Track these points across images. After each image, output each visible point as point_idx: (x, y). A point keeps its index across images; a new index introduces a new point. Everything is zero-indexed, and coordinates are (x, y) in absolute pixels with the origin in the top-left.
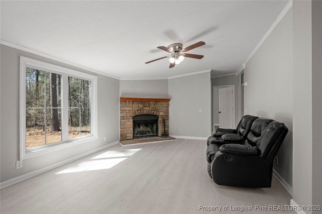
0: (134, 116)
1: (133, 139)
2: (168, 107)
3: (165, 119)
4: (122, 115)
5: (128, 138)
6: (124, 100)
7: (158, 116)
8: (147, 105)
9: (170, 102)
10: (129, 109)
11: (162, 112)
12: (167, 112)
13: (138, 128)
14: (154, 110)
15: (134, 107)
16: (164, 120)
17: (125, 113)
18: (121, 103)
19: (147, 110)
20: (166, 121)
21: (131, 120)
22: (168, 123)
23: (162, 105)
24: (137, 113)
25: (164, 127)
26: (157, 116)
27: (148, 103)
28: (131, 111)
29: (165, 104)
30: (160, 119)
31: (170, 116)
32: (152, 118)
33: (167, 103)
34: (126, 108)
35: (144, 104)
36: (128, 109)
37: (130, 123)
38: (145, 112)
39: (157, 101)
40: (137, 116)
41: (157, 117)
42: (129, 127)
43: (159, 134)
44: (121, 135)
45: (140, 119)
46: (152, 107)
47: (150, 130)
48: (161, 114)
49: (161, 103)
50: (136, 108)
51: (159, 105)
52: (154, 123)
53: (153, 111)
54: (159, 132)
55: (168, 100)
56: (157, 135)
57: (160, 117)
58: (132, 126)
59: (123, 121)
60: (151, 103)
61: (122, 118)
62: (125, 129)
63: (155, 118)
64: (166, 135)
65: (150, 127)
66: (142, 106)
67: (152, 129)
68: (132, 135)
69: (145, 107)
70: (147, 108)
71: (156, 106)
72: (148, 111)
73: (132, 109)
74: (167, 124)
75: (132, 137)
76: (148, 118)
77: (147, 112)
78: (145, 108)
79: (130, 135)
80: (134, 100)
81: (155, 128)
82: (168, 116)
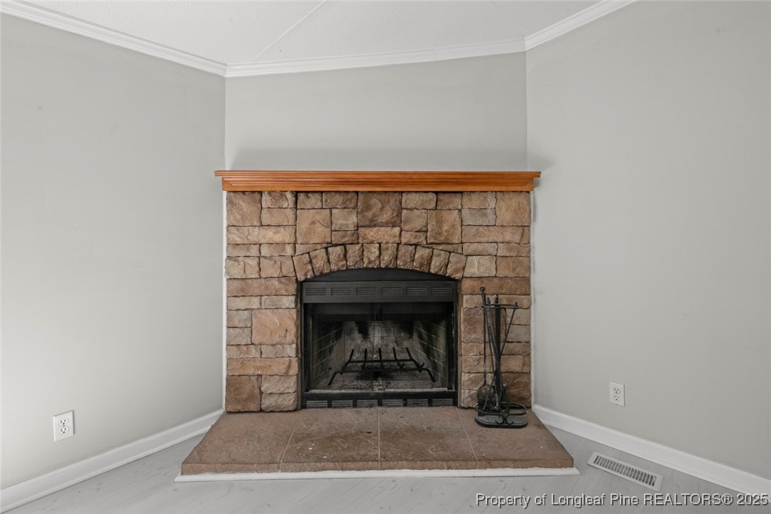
0: (306, 280)
1: (304, 407)
2: (525, 228)
3: (504, 300)
4: (237, 272)
5: (267, 402)
7: (457, 282)
8: (385, 217)
9: (541, 196)
10: (278, 238)
11: (485, 261)
12: (520, 255)
13: (357, 336)
14: (430, 245)
15: (303, 225)
16: (499, 309)
17: (253, 262)
18: (230, 202)
19: (381, 244)
20: (510, 312)
21: (289, 301)
22: (528, 325)
23: (482, 211)
24: (320, 263)
25: (499, 354)
26: (449, 279)
27: (393, 200)
28: (289, 250)
29: (503, 209)
30: (468, 303)
31: (537, 280)
32: (419, 292)
33: (520, 199)
34: (256, 234)
35: (368, 207)
36: (270, 235)
37: (281, 318)
38: (372, 256)
40: (320, 277)
41: (452, 284)
42: (276, 339)
43: (467, 394)
44: (233, 383)
46: (418, 224)
47: (421, 357)
48: (476, 267)
49: (474, 201)
50: (321, 234)
51: (464, 215)
52: (438, 322)
53: (422, 253)
54: (464, 377)
55: (523, 183)
56: (451, 397)
57: (466, 285)
58: (292, 335)
59: (241, 303)
60: (411, 200)
61: (240, 289)
62: (254, 352)
63: (440, 293)
65: (420, 337)
66: (353, 219)
67: (428, 351)
68: (291, 385)
69: (373, 224)
70: (386, 234)
71: (440, 222)
72: (392, 248)
73: (294, 238)
74: (515, 333)
75: (290, 401)
77: (386, 258)
78: (371, 233)
79: (281, 388)
80: (308, 187)
81: (441, 347)
82: (523, 284)
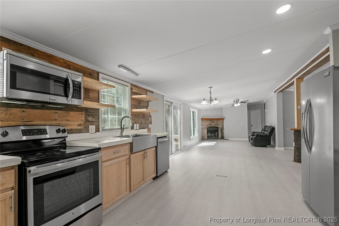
0: (208, 128)
2: (223, 123)
4: (202, 127)
5: (205, 139)
6: (202, 119)
12: (223, 125)
16: (222, 130)
17: (204, 126)
18: (201, 121)
19: (213, 125)
21: (206, 130)
22: (224, 131)
24: (209, 126)
25: (222, 134)
26: (217, 127)
29: (221, 121)
30: (219, 129)
31: (224, 127)
33: (222, 121)
35: (212, 121)
36: (205, 124)
37: (206, 131)
38: (212, 126)
39: (218, 119)
43: (219, 138)
44: (202, 137)
45: (210, 129)
46: (216, 123)
47: (213, 135)
48: (220, 126)
50: (208, 124)
51: (219, 122)
52: (216, 132)
53: (216, 125)
54: (219, 136)
55: (223, 119)
56: (218, 138)
58: (207, 133)
59: (203, 130)
60: (215, 121)
61: (202, 129)
62: (204, 134)
63: (217, 129)
64: (223, 138)
68: (207, 137)
70: (213, 124)
73: (207, 124)
75: (207, 139)
76: (214, 129)
79: (206, 137)
80: (207, 119)
81: (216, 134)
82: (223, 128)
